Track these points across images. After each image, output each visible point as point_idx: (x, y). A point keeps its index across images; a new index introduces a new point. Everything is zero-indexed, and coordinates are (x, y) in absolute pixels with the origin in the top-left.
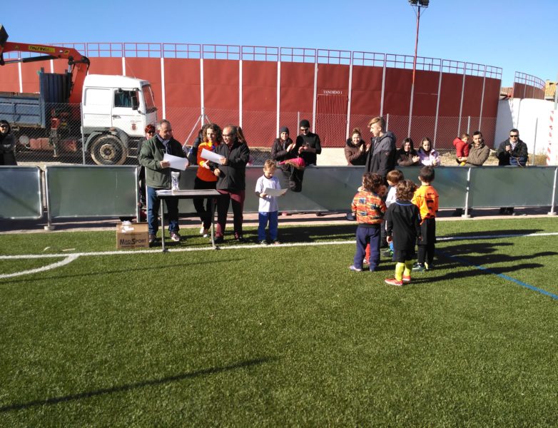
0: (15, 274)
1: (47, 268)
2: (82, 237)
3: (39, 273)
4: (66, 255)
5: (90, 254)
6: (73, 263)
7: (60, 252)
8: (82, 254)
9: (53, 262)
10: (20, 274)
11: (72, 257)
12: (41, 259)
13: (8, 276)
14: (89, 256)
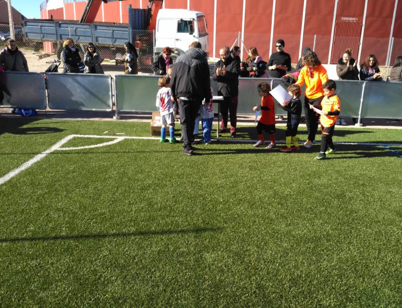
0: (80, 148)
1: (101, 145)
2: (133, 126)
3: (93, 149)
4: (117, 137)
5: (132, 137)
6: (119, 143)
7: (114, 135)
8: (127, 137)
9: (106, 141)
10: (82, 148)
11: (120, 139)
12: (100, 139)
13: (75, 148)
14: (131, 139)
